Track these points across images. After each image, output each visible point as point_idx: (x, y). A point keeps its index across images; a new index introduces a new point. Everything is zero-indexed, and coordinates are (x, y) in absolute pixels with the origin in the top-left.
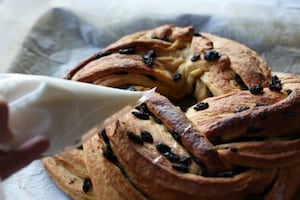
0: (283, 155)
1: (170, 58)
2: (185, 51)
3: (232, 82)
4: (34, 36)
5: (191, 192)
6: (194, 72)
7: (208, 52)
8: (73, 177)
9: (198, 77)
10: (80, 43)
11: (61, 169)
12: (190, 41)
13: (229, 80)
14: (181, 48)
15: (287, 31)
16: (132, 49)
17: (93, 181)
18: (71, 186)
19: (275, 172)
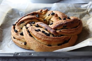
0: (72, 31)
1: (43, 16)
2: (46, 15)
3: (58, 19)
4: (8, 15)
5: (51, 40)
6: (49, 18)
7: (52, 13)
8: (21, 42)
9: (50, 20)
10: (19, 16)
11: (18, 41)
12: (47, 12)
13: (57, 19)
14: (45, 14)
15: (71, 8)
16: (33, 14)
17: (27, 42)
18: (21, 44)
19: (71, 36)
